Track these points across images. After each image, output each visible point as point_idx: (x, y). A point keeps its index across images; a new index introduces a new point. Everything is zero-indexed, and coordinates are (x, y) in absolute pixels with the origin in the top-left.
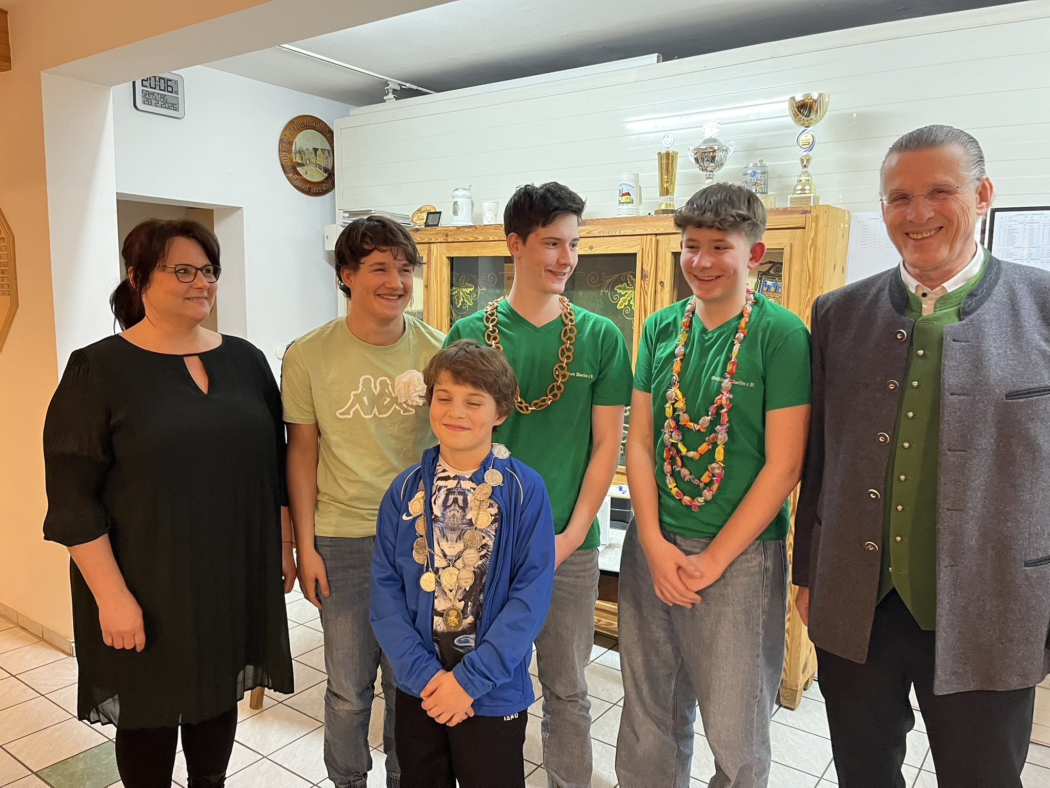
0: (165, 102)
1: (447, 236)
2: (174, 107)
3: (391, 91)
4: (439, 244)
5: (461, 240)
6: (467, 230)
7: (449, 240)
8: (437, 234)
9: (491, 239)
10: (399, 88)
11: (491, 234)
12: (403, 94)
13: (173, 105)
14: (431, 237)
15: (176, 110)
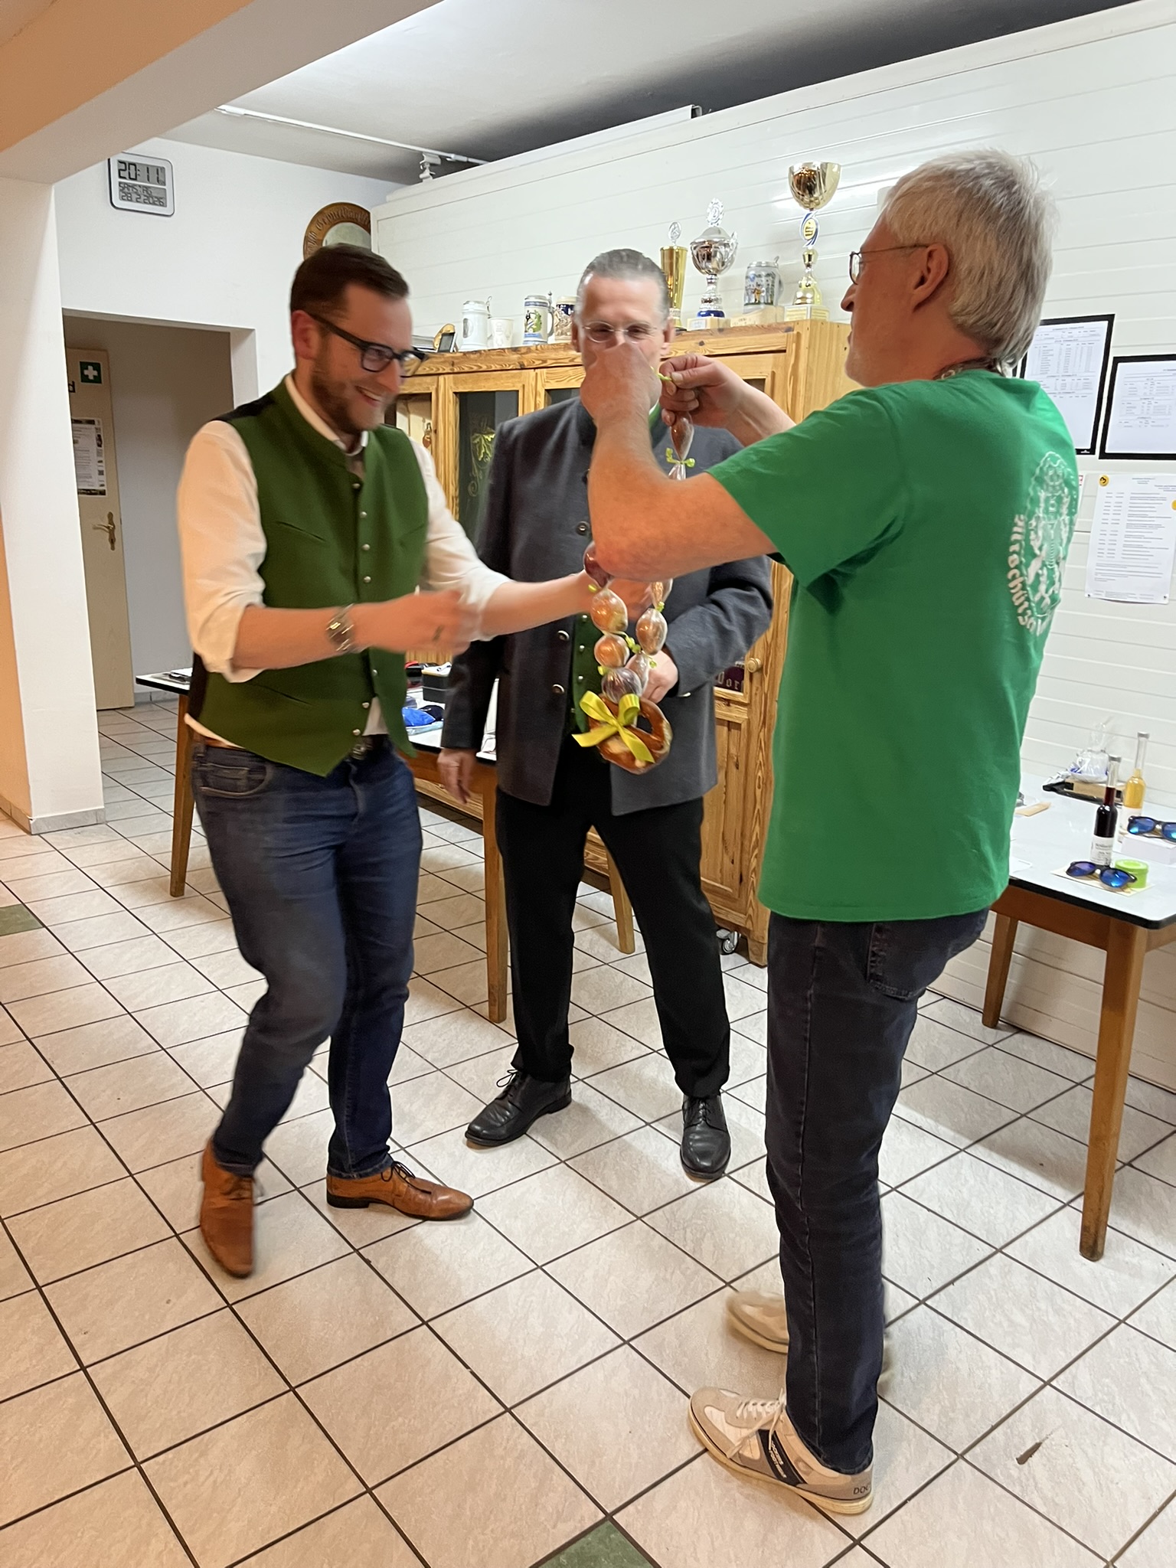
0: (149, 196)
1: (453, 365)
2: (161, 201)
3: (428, 166)
4: (446, 376)
5: (467, 369)
6: (472, 356)
7: (456, 370)
8: (444, 362)
9: (493, 368)
10: (438, 161)
11: (494, 362)
12: (445, 168)
13: (159, 199)
14: (438, 366)
15: (163, 205)
